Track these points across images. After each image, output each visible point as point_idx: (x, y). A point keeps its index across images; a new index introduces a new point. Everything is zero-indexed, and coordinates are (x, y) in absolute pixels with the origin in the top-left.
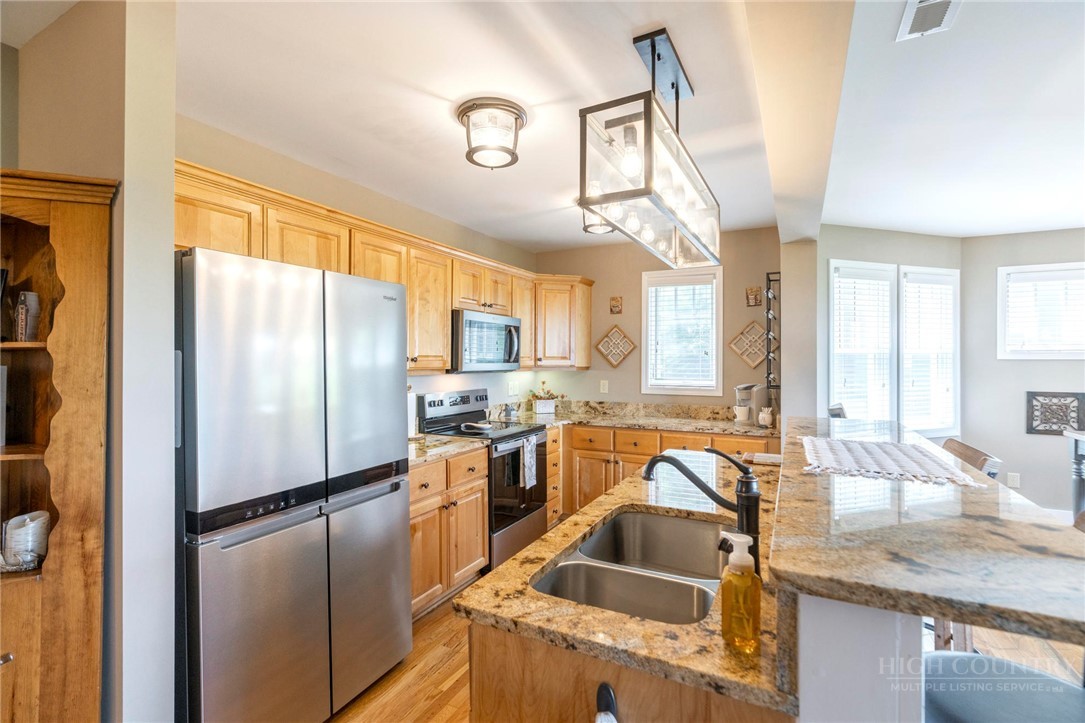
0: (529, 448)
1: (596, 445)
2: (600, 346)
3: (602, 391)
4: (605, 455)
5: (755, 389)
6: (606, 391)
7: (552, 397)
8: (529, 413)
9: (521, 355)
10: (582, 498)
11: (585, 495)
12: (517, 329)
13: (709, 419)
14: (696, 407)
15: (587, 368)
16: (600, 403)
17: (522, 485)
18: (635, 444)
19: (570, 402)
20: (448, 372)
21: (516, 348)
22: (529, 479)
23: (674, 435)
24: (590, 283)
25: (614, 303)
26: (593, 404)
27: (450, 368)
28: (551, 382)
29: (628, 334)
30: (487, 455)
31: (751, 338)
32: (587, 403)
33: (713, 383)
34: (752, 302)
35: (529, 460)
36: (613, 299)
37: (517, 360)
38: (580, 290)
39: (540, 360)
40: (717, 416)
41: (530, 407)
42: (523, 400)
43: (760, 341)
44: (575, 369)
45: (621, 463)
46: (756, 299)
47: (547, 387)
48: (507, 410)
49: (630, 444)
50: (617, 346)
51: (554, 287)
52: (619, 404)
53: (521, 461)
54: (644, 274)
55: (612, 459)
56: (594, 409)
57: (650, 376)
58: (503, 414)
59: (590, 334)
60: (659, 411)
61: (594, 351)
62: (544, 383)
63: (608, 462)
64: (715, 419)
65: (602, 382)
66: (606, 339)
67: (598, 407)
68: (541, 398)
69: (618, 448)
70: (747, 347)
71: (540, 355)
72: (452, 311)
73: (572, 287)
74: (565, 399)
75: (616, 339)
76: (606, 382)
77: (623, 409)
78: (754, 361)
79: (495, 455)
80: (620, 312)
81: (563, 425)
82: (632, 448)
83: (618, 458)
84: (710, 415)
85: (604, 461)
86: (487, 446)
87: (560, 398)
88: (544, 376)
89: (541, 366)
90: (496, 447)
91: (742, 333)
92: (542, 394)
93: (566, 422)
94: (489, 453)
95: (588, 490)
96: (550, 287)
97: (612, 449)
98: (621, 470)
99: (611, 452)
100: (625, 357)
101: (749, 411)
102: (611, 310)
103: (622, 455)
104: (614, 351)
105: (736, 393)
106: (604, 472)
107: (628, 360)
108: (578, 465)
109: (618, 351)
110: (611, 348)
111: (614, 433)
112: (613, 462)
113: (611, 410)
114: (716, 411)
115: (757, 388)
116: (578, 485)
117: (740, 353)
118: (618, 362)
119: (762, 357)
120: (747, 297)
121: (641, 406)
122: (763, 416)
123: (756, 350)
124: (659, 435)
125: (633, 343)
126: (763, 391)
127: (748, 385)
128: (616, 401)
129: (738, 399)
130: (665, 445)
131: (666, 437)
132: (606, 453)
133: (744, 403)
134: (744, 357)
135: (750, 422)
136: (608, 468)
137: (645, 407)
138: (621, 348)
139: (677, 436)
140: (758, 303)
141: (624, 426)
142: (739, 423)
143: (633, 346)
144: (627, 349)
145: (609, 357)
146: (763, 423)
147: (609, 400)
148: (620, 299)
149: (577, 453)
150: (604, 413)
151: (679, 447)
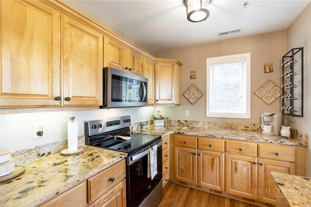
0: (153, 154)
1: (187, 145)
2: (185, 95)
3: (186, 115)
4: (192, 150)
5: (274, 116)
6: (188, 115)
7: (162, 118)
8: (152, 126)
9: (148, 97)
10: (180, 171)
11: (181, 170)
12: (146, 84)
13: (243, 130)
14: (235, 124)
15: (179, 105)
16: (186, 121)
17: (149, 177)
18: (210, 146)
19: (171, 121)
20: (101, 107)
21: (145, 94)
22: (153, 172)
23: (233, 142)
24: (180, 64)
25: (192, 74)
26: (182, 122)
27: (102, 105)
28: (161, 111)
29: (199, 89)
30: (125, 164)
31: (267, 89)
32: (179, 121)
33: (245, 112)
34: (268, 70)
35: (153, 161)
36: (192, 72)
37: (145, 101)
38: (176, 67)
39: (157, 101)
40: (248, 129)
41: (152, 123)
42: (149, 120)
43: (272, 91)
44: (174, 105)
45: (202, 155)
46: (270, 69)
47: (160, 114)
48: (141, 125)
49: (207, 145)
50: (194, 94)
51: (164, 65)
52: (195, 122)
53: (148, 162)
54: (207, 59)
55: (197, 153)
56: (183, 124)
57: (210, 108)
58: (139, 127)
59: (180, 89)
60: (215, 126)
61: (182, 97)
62: (159, 112)
63: (194, 154)
64: (246, 130)
65: (186, 111)
66: (188, 91)
67: (185, 123)
68: (158, 119)
69: (200, 147)
70: (265, 93)
71: (157, 98)
72: (104, 69)
73: (173, 65)
74: (169, 119)
75: (193, 90)
76: (188, 111)
77: (197, 124)
78: (269, 101)
79: (131, 163)
80: (195, 78)
81: (170, 134)
82: (208, 147)
83: (200, 152)
84: (244, 128)
85: (192, 153)
86: (126, 158)
87: (166, 119)
88: (158, 108)
89: (158, 104)
90: (131, 158)
91: (262, 87)
92: (158, 117)
93: (171, 133)
94: (127, 162)
95: (183, 168)
96: (162, 64)
97: (196, 147)
98: (201, 159)
99: (196, 149)
100: (198, 99)
101: (273, 128)
102: (191, 77)
103: (202, 151)
104: (192, 97)
105: (263, 118)
106: (192, 159)
107: (200, 101)
108: (178, 154)
109: (194, 97)
110: (191, 95)
111: (198, 139)
112: (197, 154)
113: (191, 125)
114: (247, 126)
115: (277, 116)
116: (177, 164)
117: (260, 96)
118: (194, 102)
119: (274, 99)
120: (265, 68)
121: (206, 123)
122: (285, 131)
123: (270, 95)
124: (224, 141)
125: (202, 93)
126: (281, 118)
127: (270, 114)
128: (193, 120)
129: (264, 121)
130: (228, 147)
131: (229, 142)
132: (193, 149)
133: (268, 124)
134: (263, 99)
135: (272, 134)
136: (194, 157)
137: (208, 123)
138: (196, 95)
139: (236, 142)
140: (271, 71)
141: (203, 136)
142: (266, 135)
143: (202, 94)
144: (199, 95)
145: (190, 100)
146: (285, 135)
147: (190, 120)
148: (195, 72)
149: (177, 148)
150: (187, 126)
151: (237, 149)
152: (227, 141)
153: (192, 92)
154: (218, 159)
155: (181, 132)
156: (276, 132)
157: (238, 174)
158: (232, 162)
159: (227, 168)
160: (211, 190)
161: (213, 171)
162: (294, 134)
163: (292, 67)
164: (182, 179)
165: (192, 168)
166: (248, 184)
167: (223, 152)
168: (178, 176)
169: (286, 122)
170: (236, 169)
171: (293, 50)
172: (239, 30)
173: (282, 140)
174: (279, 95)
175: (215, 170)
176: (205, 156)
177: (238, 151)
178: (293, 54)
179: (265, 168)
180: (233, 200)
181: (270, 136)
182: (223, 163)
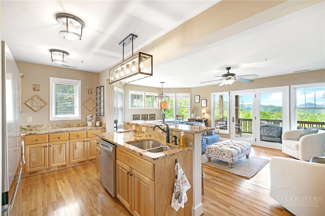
1: (39, 142)
2: (27, 103)
3: (29, 121)
6: (31, 121)
10: (31, 164)
11: (33, 163)
13: (77, 127)
14: (72, 123)
16: (28, 126)
18: (59, 138)
25: (36, 87)
26: (23, 127)
29: (42, 99)
31: (89, 103)
33: (78, 116)
34: (90, 93)
36: (35, 85)
40: (80, 126)
43: (92, 104)
45: (52, 146)
46: (91, 92)
49: (56, 138)
50: (37, 103)
52: (39, 126)
54: (51, 78)
56: (25, 129)
57: (53, 114)
60: (58, 126)
61: (24, 105)
63: (46, 147)
64: (79, 127)
65: (28, 118)
66: (31, 100)
67: (27, 128)
69: (50, 141)
70: (88, 105)
76: (31, 118)
78: (90, 109)
80: (38, 90)
82: (58, 140)
84: (77, 126)
85: (44, 147)
91: (87, 101)
95: (35, 160)
97: (47, 141)
98: (52, 148)
99: (47, 143)
100: (41, 107)
101: (93, 123)
102: (34, 89)
103: (52, 143)
104: (36, 105)
105: (88, 118)
106: (43, 151)
107: (43, 109)
108: (29, 151)
109: (38, 105)
110: (34, 104)
111: (49, 135)
112: (48, 146)
113: (34, 128)
114: (79, 124)
115: (94, 116)
116: (29, 160)
117: (86, 107)
118: (38, 109)
119: (93, 108)
120: (88, 91)
121: (50, 125)
122: (98, 124)
123: (91, 106)
124: (68, 133)
125: (45, 102)
126: (96, 117)
127: (92, 116)
128: (37, 125)
129: (88, 120)
130: (71, 136)
131: (71, 133)
132: (44, 144)
133: (90, 121)
134: (88, 108)
135: (92, 126)
136: (45, 149)
137: (52, 125)
138: (39, 104)
139: (75, 132)
140: (91, 93)
141: (54, 132)
142: (90, 126)
143: (45, 104)
144: (42, 104)
145: (33, 108)
146: (98, 125)
147: (32, 124)
148: (38, 86)
149: (28, 147)
150: (30, 130)
151: (76, 136)
152: (70, 133)
153: (36, 101)
154: (64, 145)
155: (33, 133)
156: (94, 125)
157: (77, 150)
158: (73, 144)
159: (70, 149)
160: (58, 167)
161: (61, 154)
162: (101, 125)
163: (100, 93)
164: (33, 169)
165: (43, 157)
166: (82, 154)
167: (68, 140)
168: (29, 169)
169: (98, 120)
170: (76, 148)
171: (101, 86)
172: (76, 68)
173: (97, 127)
174: (95, 106)
175: (62, 153)
176: (54, 146)
177: (77, 137)
178: (101, 87)
179: (90, 142)
180: (74, 166)
181: (92, 127)
182: (67, 147)
